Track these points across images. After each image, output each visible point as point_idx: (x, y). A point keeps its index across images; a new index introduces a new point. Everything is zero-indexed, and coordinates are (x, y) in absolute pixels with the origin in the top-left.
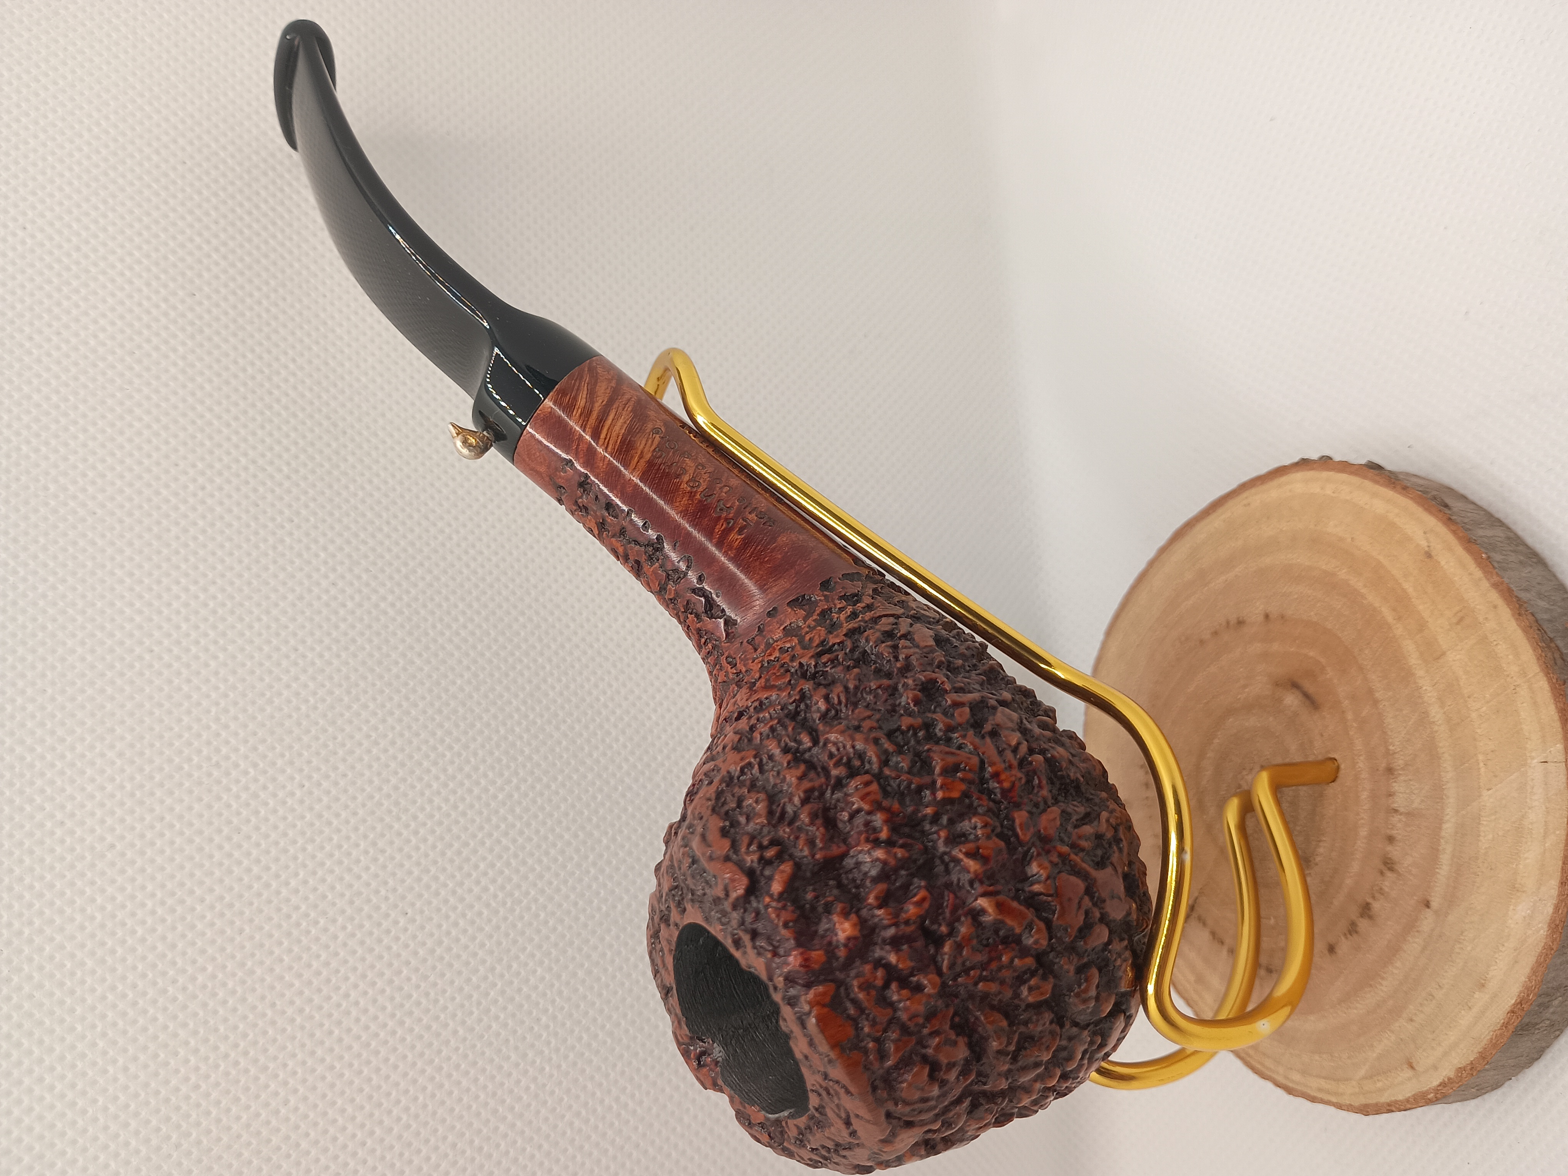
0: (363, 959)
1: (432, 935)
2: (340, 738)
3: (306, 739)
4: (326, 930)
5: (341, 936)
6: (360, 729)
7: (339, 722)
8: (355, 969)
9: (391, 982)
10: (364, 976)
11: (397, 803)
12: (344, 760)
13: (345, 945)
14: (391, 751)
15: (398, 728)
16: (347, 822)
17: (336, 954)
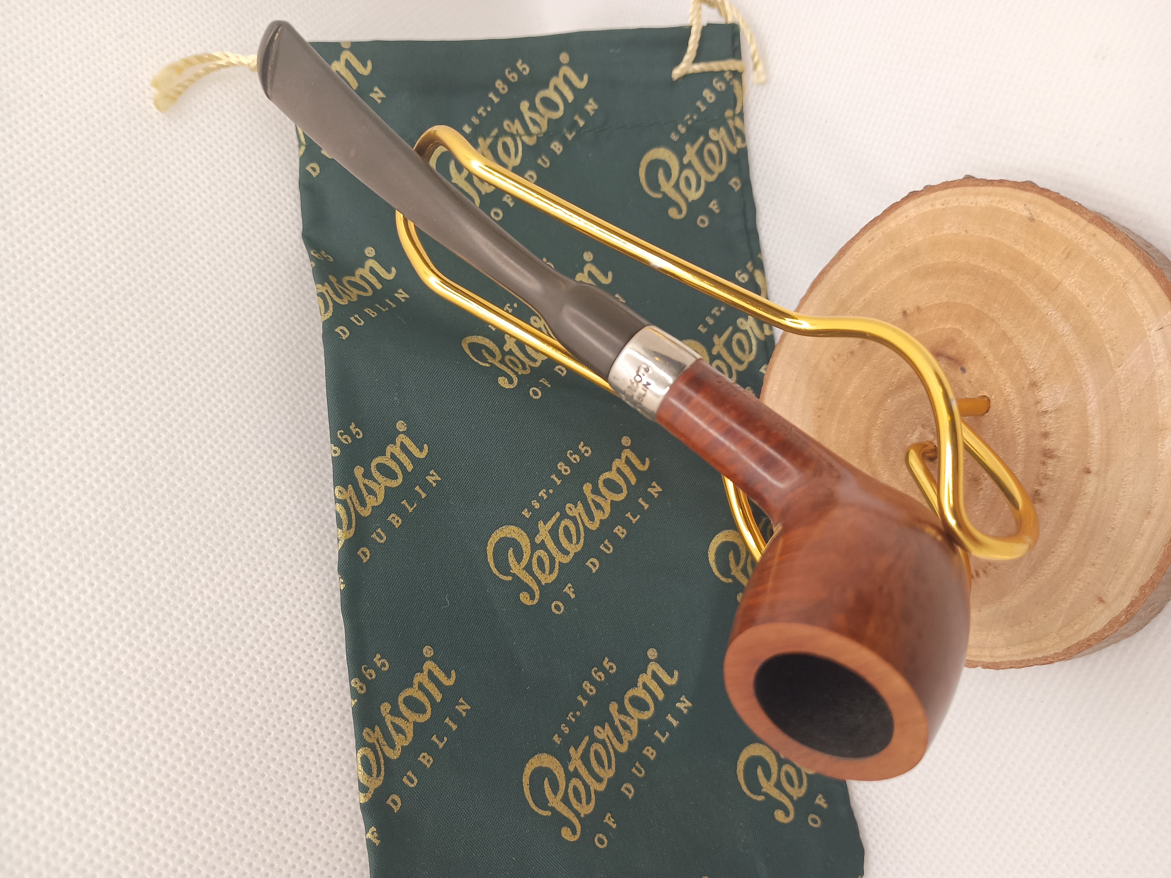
0: (159, 721)
1: (214, 698)
2: (120, 546)
3: (91, 547)
4: (124, 699)
5: (138, 703)
6: (136, 538)
7: (118, 533)
8: (152, 729)
9: (183, 737)
10: (160, 734)
11: (173, 596)
12: (125, 563)
13: (142, 710)
14: (164, 555)
15: (168, 536)
16: (133, 612)
17: (135, 718)
